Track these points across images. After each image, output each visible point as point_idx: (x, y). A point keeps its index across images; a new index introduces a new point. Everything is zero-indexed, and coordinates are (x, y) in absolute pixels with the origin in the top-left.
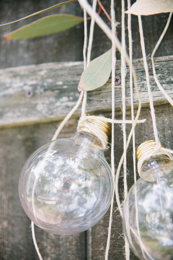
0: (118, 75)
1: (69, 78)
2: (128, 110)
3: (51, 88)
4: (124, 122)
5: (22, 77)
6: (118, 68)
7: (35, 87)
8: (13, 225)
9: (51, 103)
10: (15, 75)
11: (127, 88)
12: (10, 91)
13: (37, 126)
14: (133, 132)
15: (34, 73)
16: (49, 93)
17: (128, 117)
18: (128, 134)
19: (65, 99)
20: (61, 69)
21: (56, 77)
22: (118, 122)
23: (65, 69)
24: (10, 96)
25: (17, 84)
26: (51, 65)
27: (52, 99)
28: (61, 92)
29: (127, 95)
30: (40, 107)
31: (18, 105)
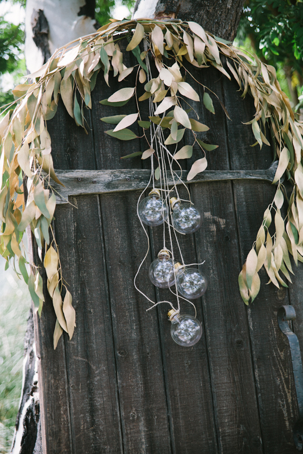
0: (162, 175)
1: (144, 175)
2: (166, 187)
3: (137, 178)
4: (165, 190)
5: (125, 173)
6: (162, 173)
7: (130, 177)
8: (121, 230)
9: (138, 184)
10: (122, 173)
11: (166, 180)
12: (120, 178)
13: (127, 192)
14: (168, 194)
15: (130, 172)
16: (136, 180)
17: (167, 189)
18: (167, 194)
19: (143, 182)
20: (141, 172)
21: (139, 174)
22: (163, 190)
23: (142, 171)
24: (120, 180)
25: (123, 176)
26: (136, 170)
27: (138, 182)
28: (141, 180)
29: (166, 182)
30: (133, 185)
31: (124, 184)
